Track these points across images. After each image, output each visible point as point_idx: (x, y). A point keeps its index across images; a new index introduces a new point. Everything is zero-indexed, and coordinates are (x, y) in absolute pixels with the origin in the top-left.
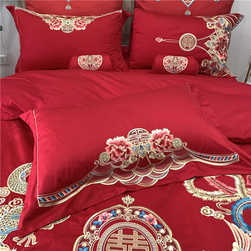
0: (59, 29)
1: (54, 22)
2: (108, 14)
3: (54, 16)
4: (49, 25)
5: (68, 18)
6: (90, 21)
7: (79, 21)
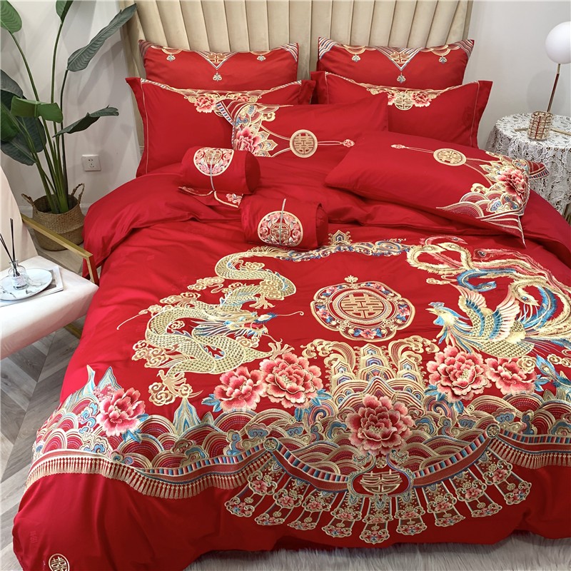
0: (210, 111)
1: (202, 101)
2: (281, 87)
3: (199, 91)
4: (195, 105)
5: (221, 94)
6: (256, 99)
7: (239, 98)
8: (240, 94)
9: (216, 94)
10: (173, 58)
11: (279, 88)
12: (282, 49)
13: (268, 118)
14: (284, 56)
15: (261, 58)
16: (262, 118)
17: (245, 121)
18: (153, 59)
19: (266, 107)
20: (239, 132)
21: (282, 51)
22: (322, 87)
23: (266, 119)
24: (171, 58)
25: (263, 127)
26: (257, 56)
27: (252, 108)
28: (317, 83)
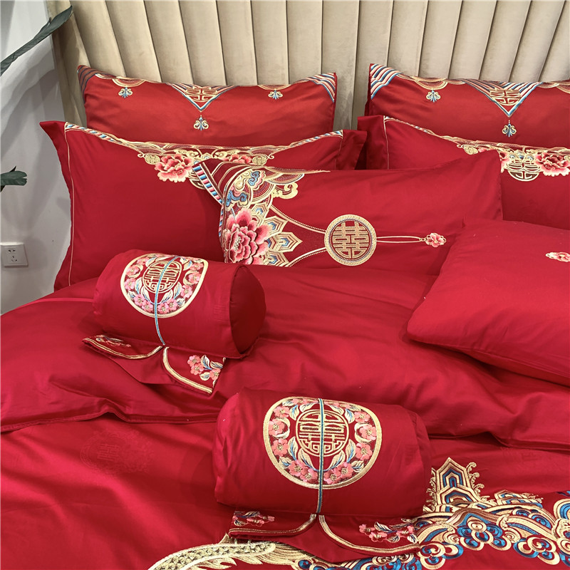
0: (183, 179)
2: (309, 140)
3: (167, 145)
4: (156, 169)
5: (204, 151)
6: (264, 159)
7: (235, 158)
8: (239, 151)
9: (195, 150)
10: (129, 93)
11: (305, 142)
12: (310, 81)
13: (285, 193)
14: (314, 92)
15: (276, 95)
16: (273, 193)
17: (242, 198)
18: (97, 95)
19: (281, 174)
20: (231, 216)
21: (311, 85)
22: (377, 142)
23: (280, 194)
24: (126, 92)
25: (274, 210)
26: (269, 92)
27: (255, 175)
28: (369, 135)
